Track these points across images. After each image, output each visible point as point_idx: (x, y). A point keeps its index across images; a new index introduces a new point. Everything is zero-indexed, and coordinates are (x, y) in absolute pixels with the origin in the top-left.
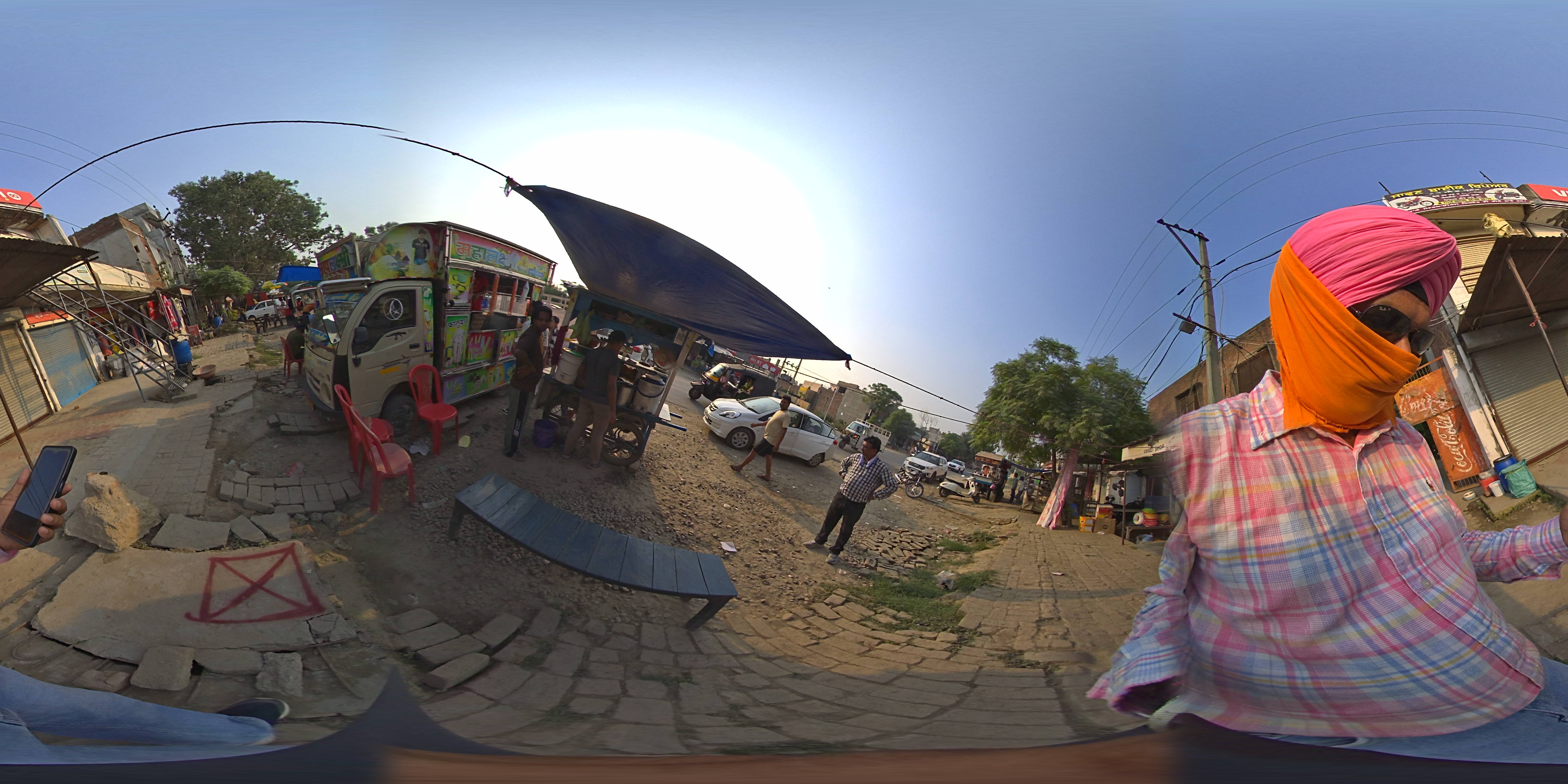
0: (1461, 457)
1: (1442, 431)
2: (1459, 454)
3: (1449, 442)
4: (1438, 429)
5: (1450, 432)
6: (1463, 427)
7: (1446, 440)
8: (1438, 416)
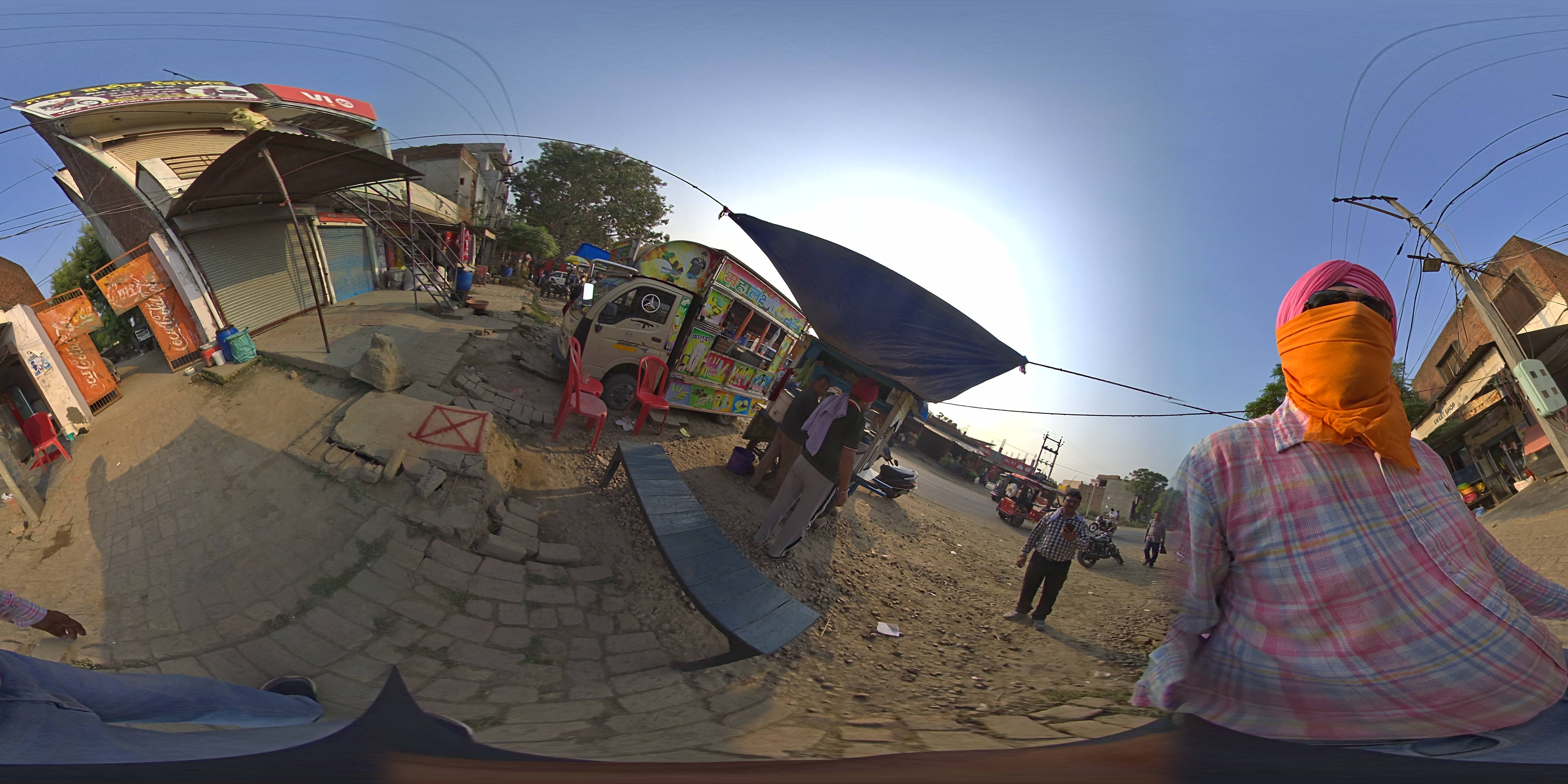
0: (176, 336)
1: (155, 313)
2: (174, 333)
3: (163, 323)
4: (151, 312)
5: (164, 313)
6: (176, 307)
7: (160, 321)
8: (150, 299)
